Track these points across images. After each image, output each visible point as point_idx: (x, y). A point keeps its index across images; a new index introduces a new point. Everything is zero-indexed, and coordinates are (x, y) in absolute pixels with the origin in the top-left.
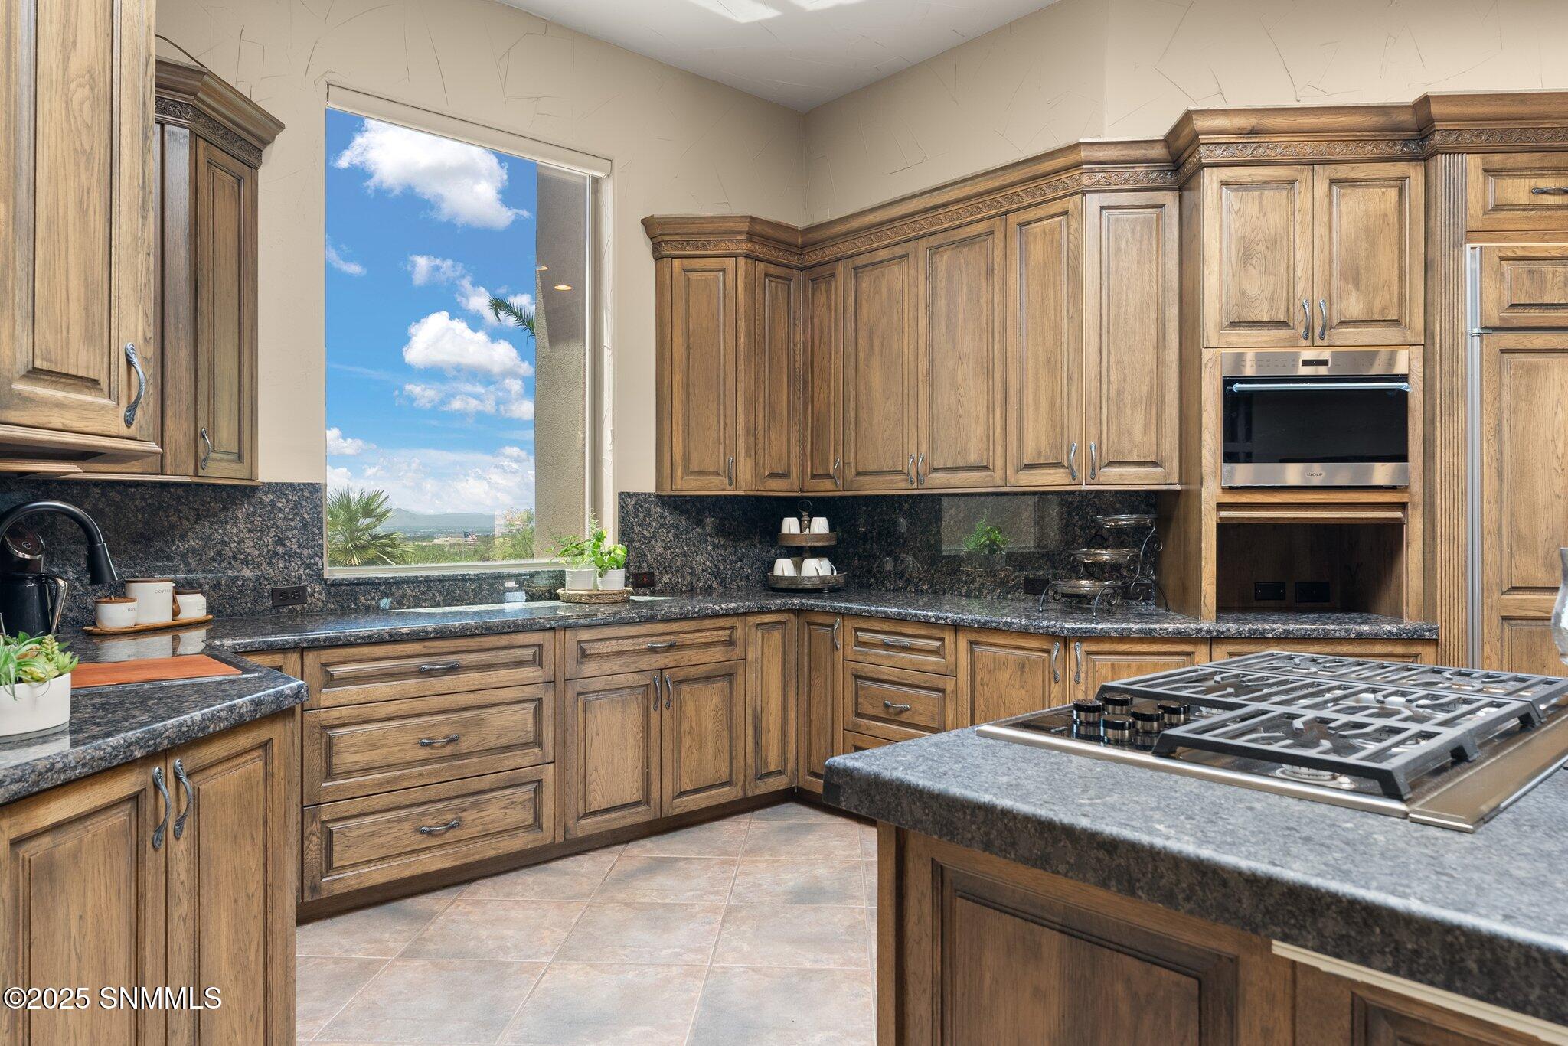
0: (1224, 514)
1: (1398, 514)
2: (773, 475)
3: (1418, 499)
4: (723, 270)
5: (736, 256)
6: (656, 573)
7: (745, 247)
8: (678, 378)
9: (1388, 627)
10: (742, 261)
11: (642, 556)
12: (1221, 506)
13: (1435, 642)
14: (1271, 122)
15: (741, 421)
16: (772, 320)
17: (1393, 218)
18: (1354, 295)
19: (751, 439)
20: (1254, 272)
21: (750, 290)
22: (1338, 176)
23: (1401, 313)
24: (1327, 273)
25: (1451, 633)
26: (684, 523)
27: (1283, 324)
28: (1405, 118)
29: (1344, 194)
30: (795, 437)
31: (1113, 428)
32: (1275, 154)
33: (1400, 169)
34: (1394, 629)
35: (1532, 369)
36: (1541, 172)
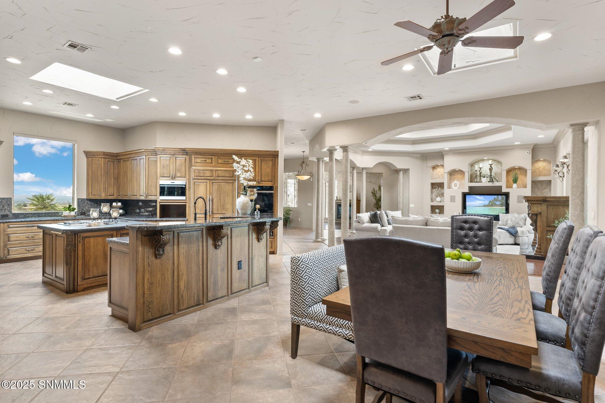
0: (161, 203)
1: (185, 204)
2: (109, 195)
3: (187, 202)
4: (99, 160)
5: (101, 158)
6: (86, 212)
7: (103, 156)
8: (90, 179)
10: (103, 159)
11: (83, 209)
12: (160, 202)
14: (165, 149)
15: (102, 186)
16: (110, 169)
17: (184, 163)
18: (179, 173)
19: (104, 189)
20: (165, 170)
21: (104, 164)
22: (177, 157)
23: (185, 176)
24: (175, 170)
26: (93, 203)
27: (169, 177)
29: (177, 159)
30: (115, 189)
31: (150, 191)
32: (167, 154)
33: (185, 156)
34: (181, 219)
35: (199, 185)
36: (202, 158)
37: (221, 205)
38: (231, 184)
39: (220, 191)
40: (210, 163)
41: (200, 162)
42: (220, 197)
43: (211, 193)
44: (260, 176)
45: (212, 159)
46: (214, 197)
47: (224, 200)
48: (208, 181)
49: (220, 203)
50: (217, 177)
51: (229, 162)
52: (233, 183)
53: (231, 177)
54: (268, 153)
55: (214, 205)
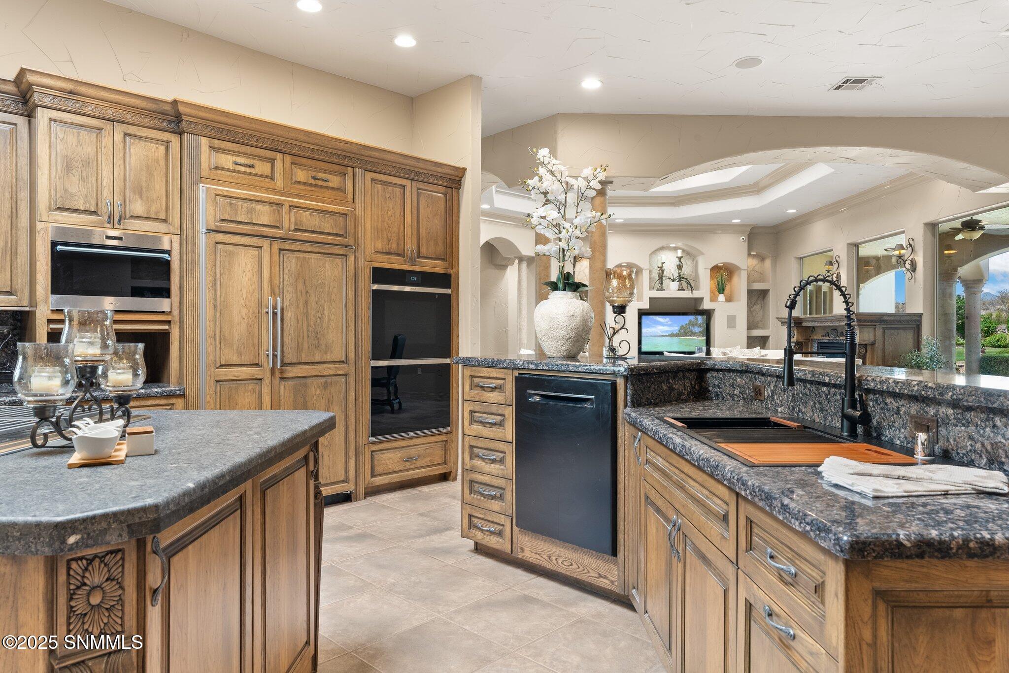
0: (53, 326)
1: (166, 327)
3: (177, 319)
9: (156, 390)
12: (51, 321)
13: (183, 396)
14: (83, 89)
17: (163, 162)
18: (139, 202)
20: (74, 179)
22: (129, 132)
23: (167, 215)
24: (122, 186)
25: (192, 392)
27: (94, 213)
28: (168, 108)
29: (133, 143)
32: (87, 110)
33: (166, 136)
34: (159, 390)
35: (231, 255)
36: (238, 153)
37: (308, 331)
38: (338, 261)
39: (307, 282)
40: (267, 177)
41: (230, 166)
42: (306, 303)
43: (277, 290)
44: (415, 240)
45: (272, 161)
46: (287, 302)
47: (318, 315)
48: (266, 243)
49: (305, 325)
50: (296, 230)
51: (330, 184)
52: (346, 256)
53: (340, 235)
54: (439, 170)
55: (286, 333)
